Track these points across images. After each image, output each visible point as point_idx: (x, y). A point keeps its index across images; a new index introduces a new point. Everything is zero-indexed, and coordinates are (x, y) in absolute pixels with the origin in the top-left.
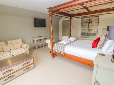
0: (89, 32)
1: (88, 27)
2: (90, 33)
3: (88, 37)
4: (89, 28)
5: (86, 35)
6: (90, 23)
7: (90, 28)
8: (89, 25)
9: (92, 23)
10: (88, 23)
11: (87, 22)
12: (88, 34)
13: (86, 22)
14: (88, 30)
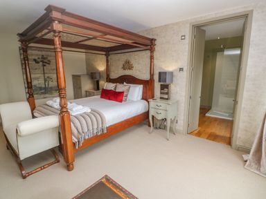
0: (47, 84)
1: (44, 73)
2: (50, 86)
3: (47, 95)
4: (46, 75)
5: (42, 93)
6: (47, 65)
7: (49, 75)
8: (45, 67)
9: (49, 64)
10: (41, 63)
11: (39, 60)
12: (45, 88)
13: (35, 60)
14: (45, 81)
